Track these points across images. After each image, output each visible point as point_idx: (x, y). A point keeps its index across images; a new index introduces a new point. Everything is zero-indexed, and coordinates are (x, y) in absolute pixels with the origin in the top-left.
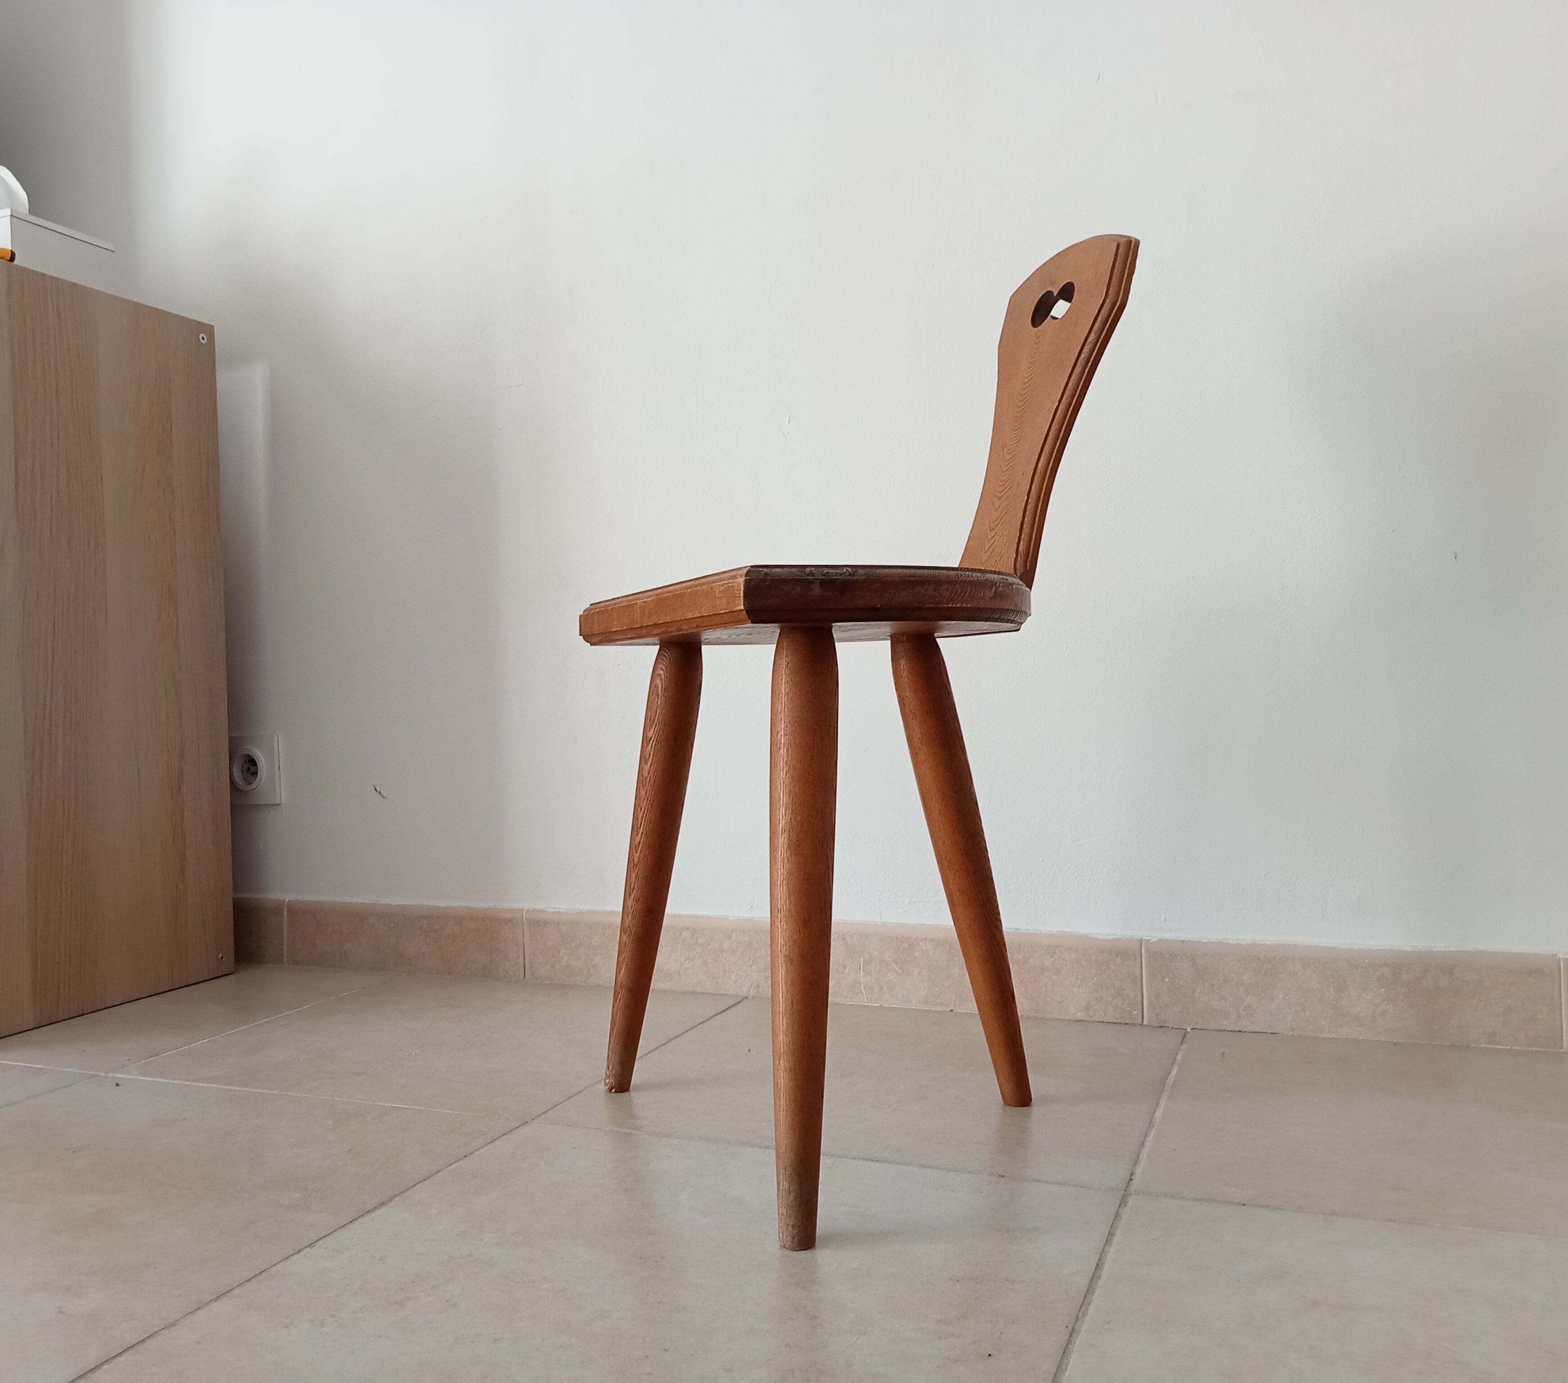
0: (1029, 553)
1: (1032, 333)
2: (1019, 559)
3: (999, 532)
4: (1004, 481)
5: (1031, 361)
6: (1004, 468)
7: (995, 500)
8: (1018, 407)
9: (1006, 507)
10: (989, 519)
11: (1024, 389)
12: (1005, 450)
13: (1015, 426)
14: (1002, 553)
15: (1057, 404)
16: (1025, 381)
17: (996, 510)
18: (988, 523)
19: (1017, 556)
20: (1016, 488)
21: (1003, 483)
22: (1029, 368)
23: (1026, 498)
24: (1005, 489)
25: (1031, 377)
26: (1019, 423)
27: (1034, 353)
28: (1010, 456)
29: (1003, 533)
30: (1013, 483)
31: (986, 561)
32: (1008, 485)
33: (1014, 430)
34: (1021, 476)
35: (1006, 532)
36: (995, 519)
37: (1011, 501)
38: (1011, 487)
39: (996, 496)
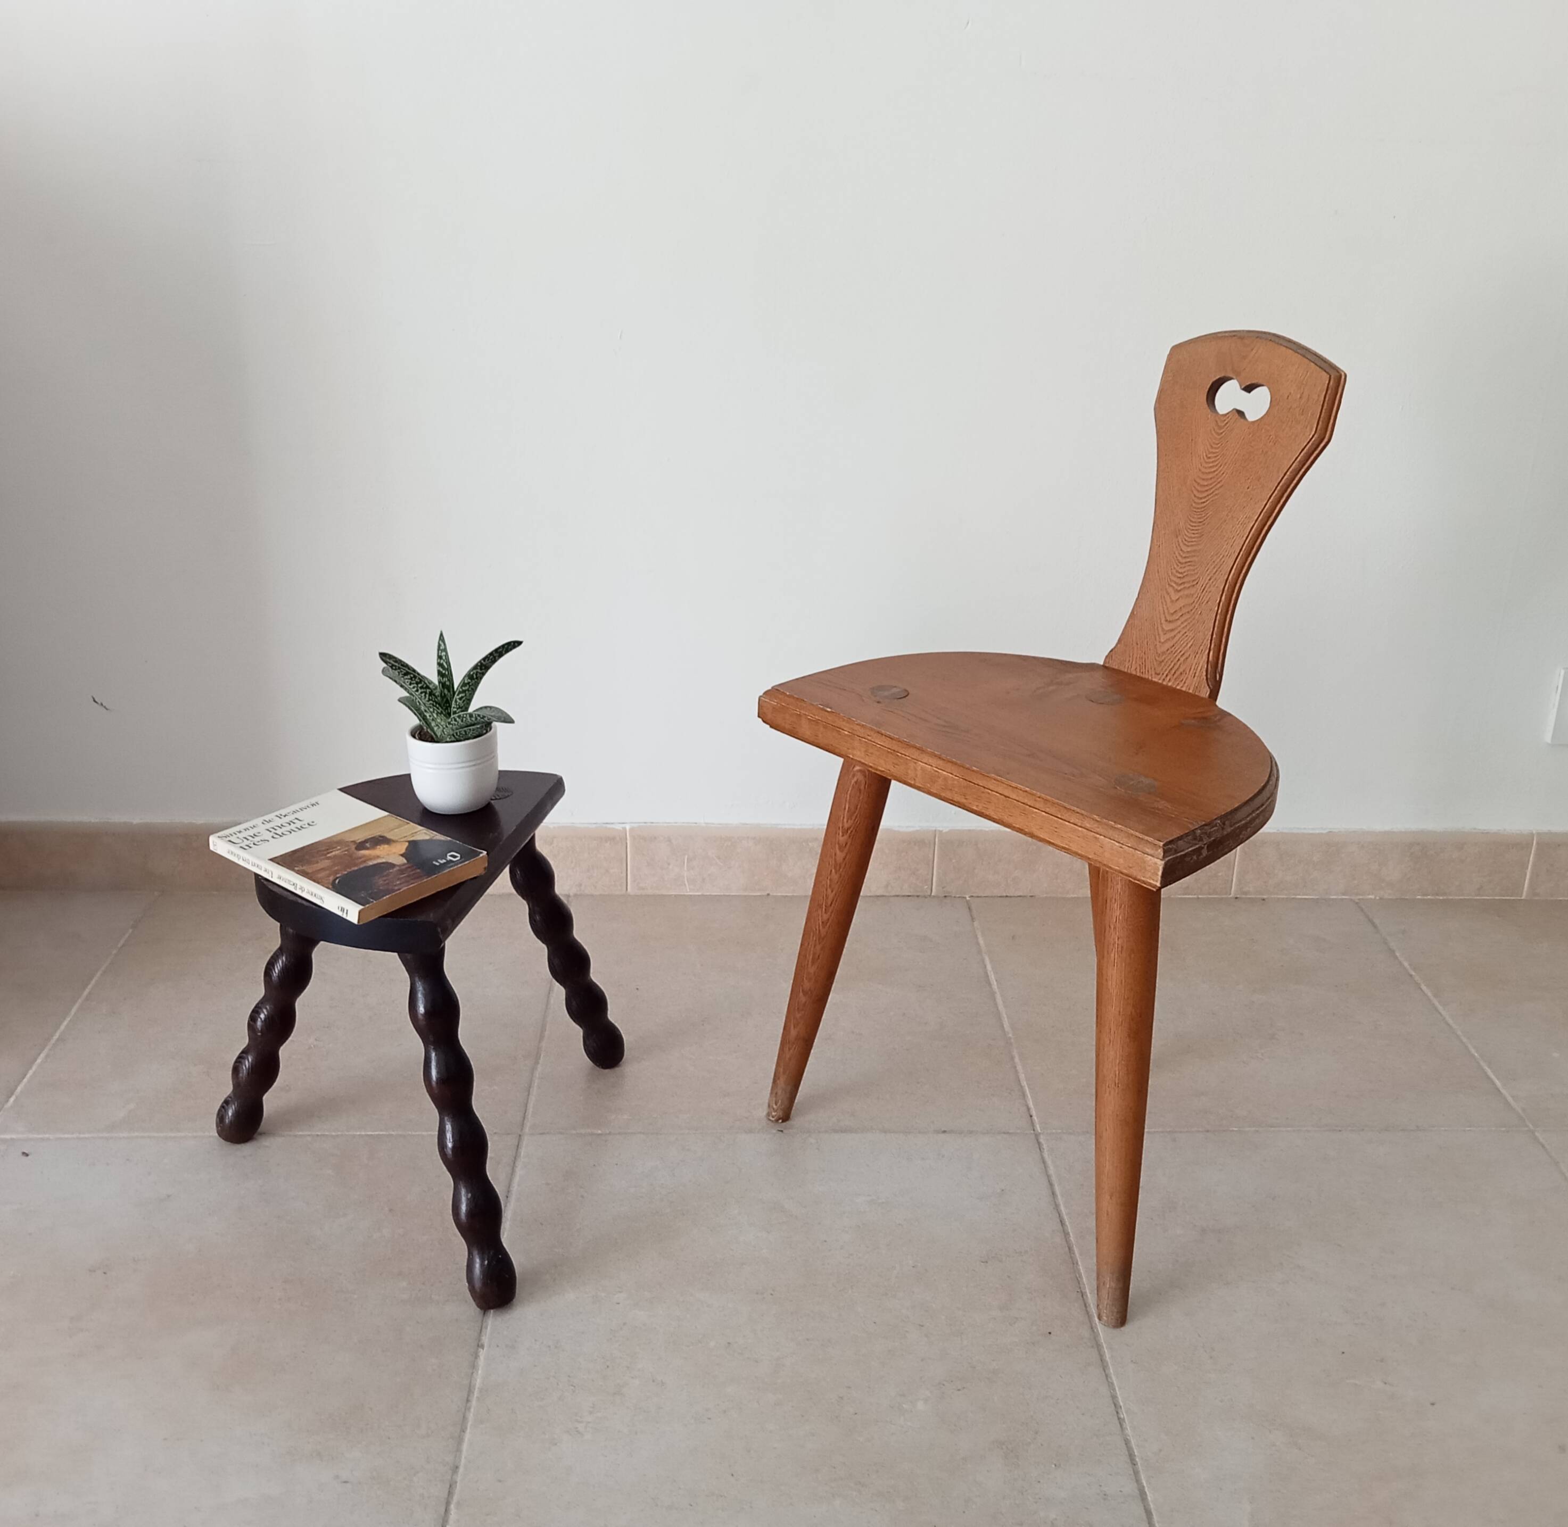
0: (1218, 663)
1: (1205, 415)
2: (1209, 669)
3: (1180, 629)
4: (1182, 573)
5: (1211, 450)
6: (1180, 558)
7: (1170, 590)
8: (1195, 496)
9: (1187, 605)
10: (1163, 608)
11: (1203, 479)
12: (1179, 538)
13: (1193, 518)
14: (1186, 655)
15: (1254, 522)
16: (1203, 470)
17: (1172, 601)
18: (1162, 612)
19: (1207, 666)
20: (1201, 591)
21: (1181, 575)
22: (1209, 458)
23: (1216, 609)
24: (1184, 583)
25: (1213, 470)
26: (1199, 516)
27: (1214, 443)
28: (1189, 549)
29: (1186, 633)
30: (1196, 582)
31: (1163, 653)
32: (1189, 582)
33: (1191, 521)
34: (1207, 580)
35: (1191, 634)
36: (1172, 612)
37: (1194, 602)
38: (1194, 586)
39: (1172, 586)
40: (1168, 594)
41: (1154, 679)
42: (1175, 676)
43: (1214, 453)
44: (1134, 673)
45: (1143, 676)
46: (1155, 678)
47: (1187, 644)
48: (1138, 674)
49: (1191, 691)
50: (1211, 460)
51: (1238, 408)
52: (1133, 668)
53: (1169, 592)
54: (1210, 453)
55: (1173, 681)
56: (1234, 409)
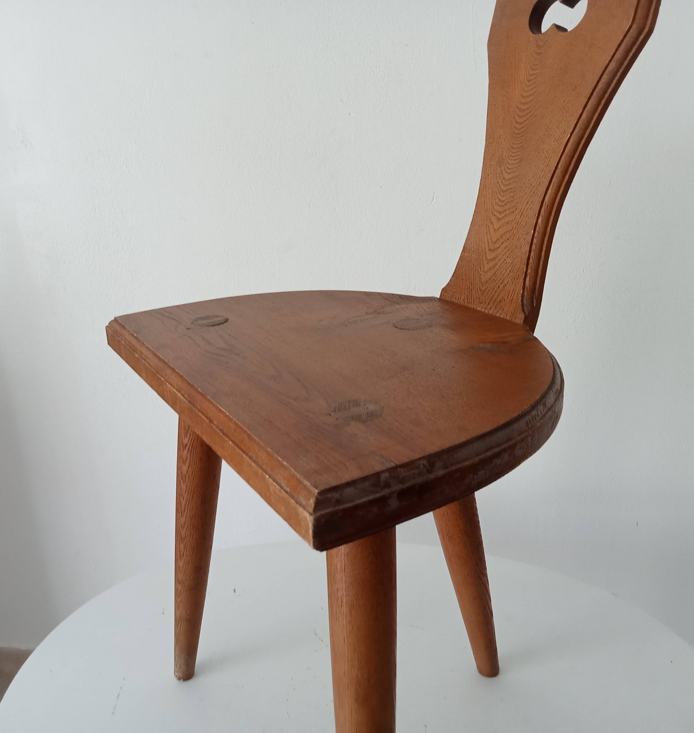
0: (535, 289)
1: (531, 39)
2: (526, 293)
3: (500, 256)
4: (503, 201)
5: (531, 73)
6: (502, 187)
7: (494, 219)
8: (516, 122)
9: (507, 232)
10: (487, 237)
11: (525, 104)
12: (503, 167)
13: (514, 144)
14: (506, 282)
15: (569, 136)
16: (525, 95)
17: (495, 230)
18: (486, 242)
19: (523, 291)
20: (520, 216)
21: (503, 204)
22: (529, 81)
23: (532, 231)
24: (505, 210)
25: (531, 92)
26: (520, 142)
27: (535, 65)
28: (510, 176)
29: (505, 260)
30: (515, 208)
31: (486, 282)
32: (509, 209)
33: (513, 148)
34: (525, 204)
35: (509, 260)
36: (494, 240)
37: (513, 228)
38: (513, 212)
39: (495, 215)
40: (492, 223)
41: (478, 309)
42: (495, 304)
43: (533, 75)
44: (462, 303)
45: (470, 306)
46: (479, 307)
47: (506, 270)
48: (466, 305)
49: (508, 318)
50: (531, 83)
51: (557, 24)
52: (462, 299)
53: (493, 221)
54: (530, 75)
55: (493, 308)
56: (553, 24)
